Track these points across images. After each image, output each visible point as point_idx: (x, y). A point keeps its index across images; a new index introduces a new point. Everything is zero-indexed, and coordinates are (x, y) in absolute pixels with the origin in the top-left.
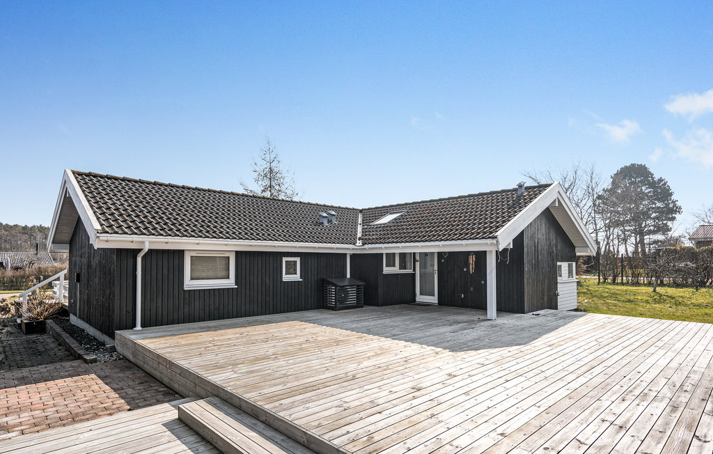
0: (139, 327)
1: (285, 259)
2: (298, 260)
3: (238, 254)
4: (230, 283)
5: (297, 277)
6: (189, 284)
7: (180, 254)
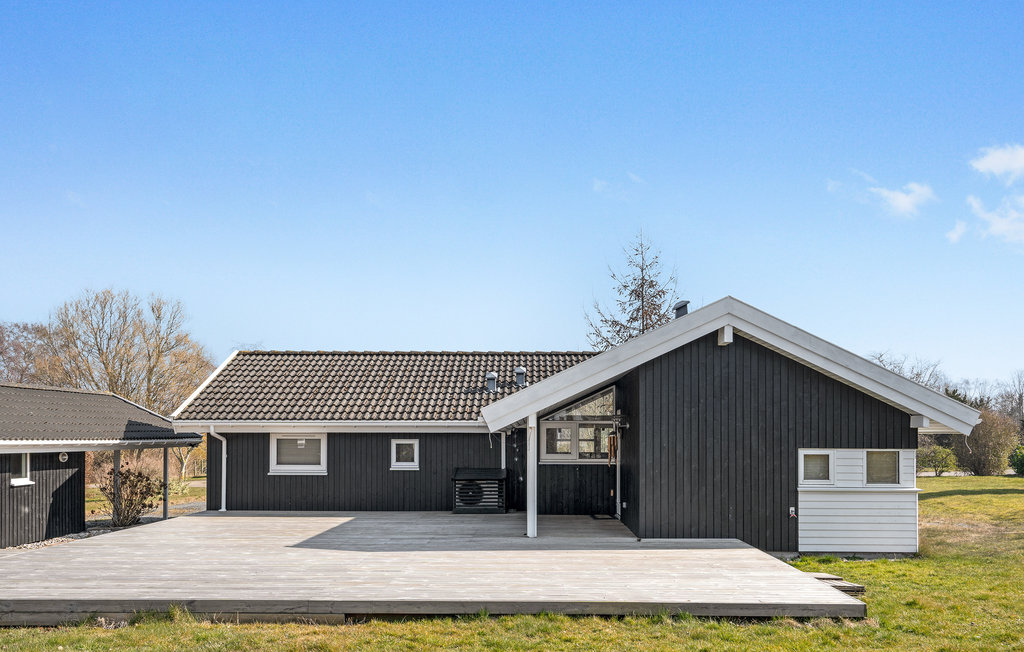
0: (223, 509)
1: (394, 443)
2: (416, 443)
3: (330, 436)
4: (321, 469)
5: (414, 466)
6: (275, 469)
7: (266, 437)
